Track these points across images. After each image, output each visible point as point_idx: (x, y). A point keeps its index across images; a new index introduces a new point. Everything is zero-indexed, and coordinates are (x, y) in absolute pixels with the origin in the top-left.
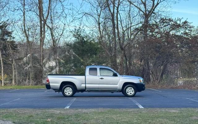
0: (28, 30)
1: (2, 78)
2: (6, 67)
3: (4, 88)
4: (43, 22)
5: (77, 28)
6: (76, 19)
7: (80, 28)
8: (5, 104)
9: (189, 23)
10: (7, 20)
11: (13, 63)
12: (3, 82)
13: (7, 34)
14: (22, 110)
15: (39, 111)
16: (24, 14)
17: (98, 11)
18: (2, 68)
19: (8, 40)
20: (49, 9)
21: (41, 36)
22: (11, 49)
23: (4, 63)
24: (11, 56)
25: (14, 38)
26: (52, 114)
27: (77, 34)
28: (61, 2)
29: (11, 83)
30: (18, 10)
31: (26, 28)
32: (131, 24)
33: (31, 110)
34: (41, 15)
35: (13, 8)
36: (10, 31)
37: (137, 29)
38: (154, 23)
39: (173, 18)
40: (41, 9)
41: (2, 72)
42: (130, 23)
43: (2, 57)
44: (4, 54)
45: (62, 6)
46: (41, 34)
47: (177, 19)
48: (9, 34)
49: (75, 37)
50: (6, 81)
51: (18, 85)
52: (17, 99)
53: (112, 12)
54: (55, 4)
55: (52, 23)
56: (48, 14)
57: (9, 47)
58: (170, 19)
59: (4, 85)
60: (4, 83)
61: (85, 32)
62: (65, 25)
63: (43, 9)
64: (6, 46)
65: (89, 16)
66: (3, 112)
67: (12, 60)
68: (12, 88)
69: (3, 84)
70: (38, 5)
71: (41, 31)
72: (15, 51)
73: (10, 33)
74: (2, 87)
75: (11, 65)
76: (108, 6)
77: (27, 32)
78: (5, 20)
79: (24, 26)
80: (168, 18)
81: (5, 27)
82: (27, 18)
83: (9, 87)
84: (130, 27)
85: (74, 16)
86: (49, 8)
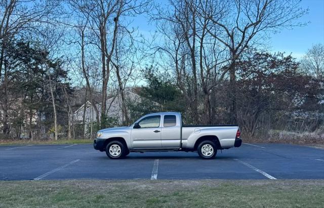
0: (88, 70)
1: (56, 130)
2: (61, 116)
3: (57, 143)
4: (106, 58)
5: (149, 67)
6: (147, 55)
7: (152, 66)
8: (57, 170)
9: (292, 59)
10: (62, 57)
11: (69, 110)
12: (56, 134)
13: (61, 74)
14: (84, 182)
15: (111, 185)
16: (83, 47)
17: (176, 44)
18: (56, 117)
19: (63, 82)
20: (114, 42)
21: (104, 77)
22: (66, 92)
23: (58, 111)
24: (66, 101)
25: (70, 79)
26: (134, 191)
27: (149, 74)
28: (129, 32)
29: (67, 135)
30: (75, 43)
31: (85, 67)
32: (216, 61)
33: (98, 182)
34: (103, 49)
35: (68, 40)
36: (66, 70)
37: (225, 68)
38: (247, 60)
39: (272, 53)
40: (103, 42)
41: (55, 122)
42: (214, 60)
43: (55, 103)
44: (58, 100)
45: (131, 37)
46: (104, 74)
47: (277, 54)
48: (63, 74)
49: (147, 78)
50: (60, 132)
51: (75, 139)
52: (75, 161)
53: (192, 47)
54: (121, 35)
55: (117, 59)
56: (113, 49)
57: (64, 91)
58: (267, 54)
59: (58, 139)
60: (58, 136)
61: (158, 71)
62: (133, 62)
63: (106, 41)
64: (59, 89)
65: (164, 51)
66: (53, 188)
67: (68, 108)
68: (67, 142)
69: (56, 137)
70: (100, 37)
71: (104, 71)
72: (72, 95)
73: (66, 73)
74: (55, 141)
75: (67, 113)
76: (187, 39)
77: (87, 72)
78: (59, 56)
79: (83, 64)
80: (265, 53)
81: (59, 66)
82: (87, 54)
83: (64, 142)
84: (215, 66)
85: (145, 52)
86: (114, 40)
